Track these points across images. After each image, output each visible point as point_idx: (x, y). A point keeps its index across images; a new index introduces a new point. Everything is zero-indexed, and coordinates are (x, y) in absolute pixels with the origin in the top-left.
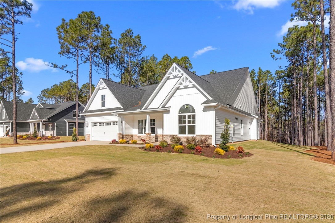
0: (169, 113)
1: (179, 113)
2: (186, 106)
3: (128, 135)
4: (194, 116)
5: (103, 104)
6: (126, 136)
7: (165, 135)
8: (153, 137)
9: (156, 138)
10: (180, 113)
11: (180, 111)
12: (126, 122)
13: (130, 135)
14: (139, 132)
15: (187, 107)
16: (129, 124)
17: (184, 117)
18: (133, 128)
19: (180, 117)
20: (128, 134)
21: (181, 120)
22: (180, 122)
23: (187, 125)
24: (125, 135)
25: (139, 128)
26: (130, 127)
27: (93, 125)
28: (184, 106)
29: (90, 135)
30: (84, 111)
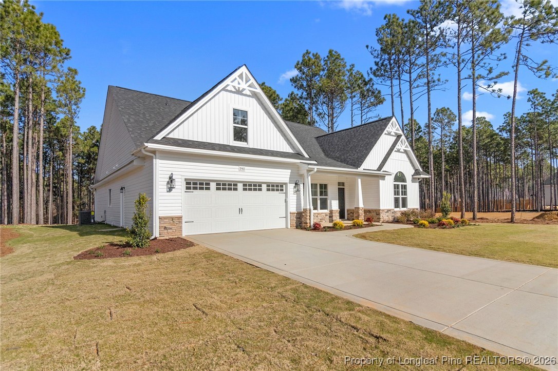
1: (394, 181)
2: (398, 173)
4: (406, 187)
5: (240, 134)
7: (382, 210)
8: (326, 215)
9: (330, 217)
15: (400, 174)
17: (398, 187)
19: (395, 187)
21: (396, 189)
22: (395, 193)
23: (400, 196)
27: (187, 188)
29: (180, 218)
30: (159, 137)
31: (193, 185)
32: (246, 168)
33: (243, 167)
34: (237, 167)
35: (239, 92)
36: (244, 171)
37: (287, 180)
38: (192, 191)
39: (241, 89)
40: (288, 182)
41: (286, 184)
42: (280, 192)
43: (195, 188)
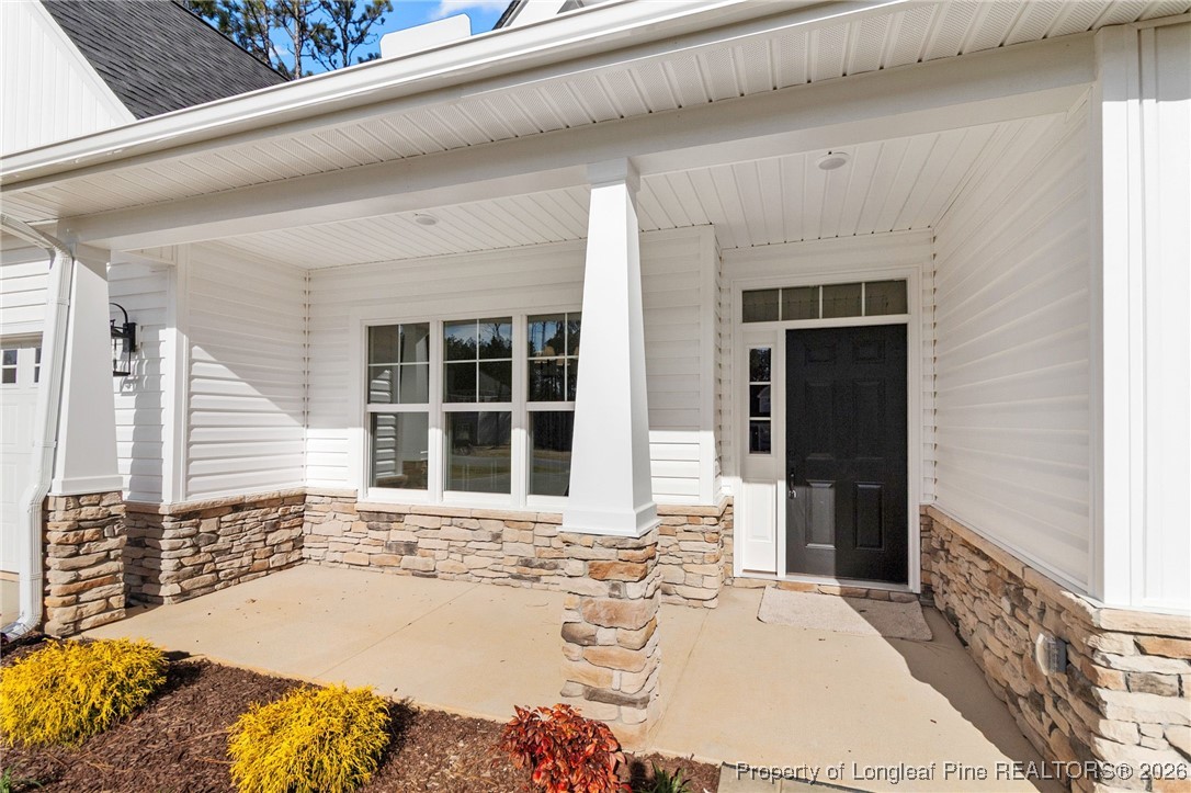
3: (237, 507)
6: (207, 525)
12: (195, 335)
13: (255, 505)
14: (374, 469)
16: (243, 373)
18: (306, 416)
20: (234, 495)
24: (182, 516)
25: (374, 416)
26: (264, 403)
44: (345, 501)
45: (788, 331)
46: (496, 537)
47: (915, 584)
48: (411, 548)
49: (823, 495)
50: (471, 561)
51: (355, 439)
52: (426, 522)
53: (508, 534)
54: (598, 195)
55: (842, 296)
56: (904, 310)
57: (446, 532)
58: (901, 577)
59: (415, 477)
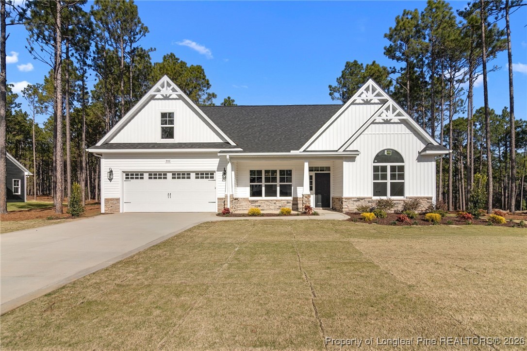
0: (354, 161)
1: (374, 162)
2: (386, 151)
4: (402, 169)
5: (168, 133)
7: (346, 198)
8: (288, 203)
9: (293, 204)
10: (376, 162)
11: (375, 159)
12: (234, 173)
14: (252, 194)
15: (389, 152)
17: (384, 169)
18: (238, 185)
19: (376, 169)
21: (379, 172)
22: (376, 177)
23: (389, 181)
25: (251, 185)
27: (127, 178)
28: (384, 150)
29: (118, 199)
30: (99, 144)
31: (130, 175)
32: (171, 160)
33: (169, 160)
34: (165, 160)
35: (166, 98)
36: (170, 163)
37: (215, 168)
38: (130, 180)
39: (168, 95)
40: (216, 170)
41: (215, 172)
42: (209, 179)
43: (132, 178)
44: (246, 199)
45: (315, 173)
46: (275, 203)
47: (331, 207)
48: (260, 206)
49: (320, 196)
50: (270, 207)
51: (248, 189)
52: (262, 202)
53: (277, 203)
54: (305, 163)
55: (322, 169)
56: (330, 171)
57: (266, 203)
58: (330, 207)
59: (260, 194)
